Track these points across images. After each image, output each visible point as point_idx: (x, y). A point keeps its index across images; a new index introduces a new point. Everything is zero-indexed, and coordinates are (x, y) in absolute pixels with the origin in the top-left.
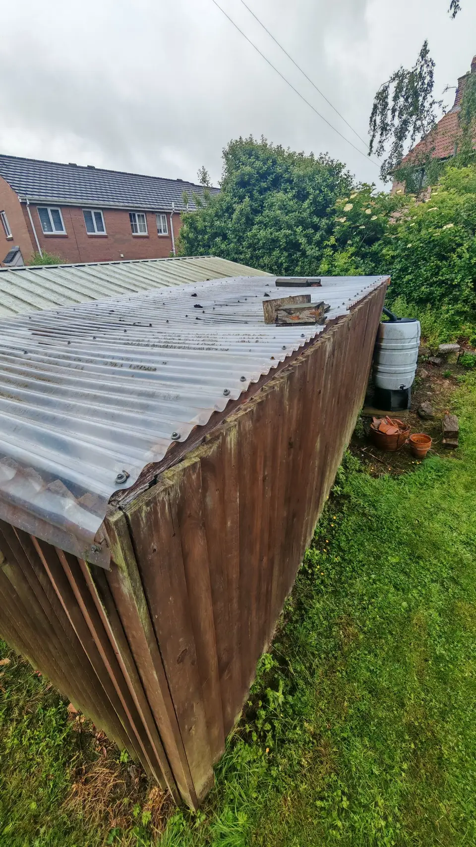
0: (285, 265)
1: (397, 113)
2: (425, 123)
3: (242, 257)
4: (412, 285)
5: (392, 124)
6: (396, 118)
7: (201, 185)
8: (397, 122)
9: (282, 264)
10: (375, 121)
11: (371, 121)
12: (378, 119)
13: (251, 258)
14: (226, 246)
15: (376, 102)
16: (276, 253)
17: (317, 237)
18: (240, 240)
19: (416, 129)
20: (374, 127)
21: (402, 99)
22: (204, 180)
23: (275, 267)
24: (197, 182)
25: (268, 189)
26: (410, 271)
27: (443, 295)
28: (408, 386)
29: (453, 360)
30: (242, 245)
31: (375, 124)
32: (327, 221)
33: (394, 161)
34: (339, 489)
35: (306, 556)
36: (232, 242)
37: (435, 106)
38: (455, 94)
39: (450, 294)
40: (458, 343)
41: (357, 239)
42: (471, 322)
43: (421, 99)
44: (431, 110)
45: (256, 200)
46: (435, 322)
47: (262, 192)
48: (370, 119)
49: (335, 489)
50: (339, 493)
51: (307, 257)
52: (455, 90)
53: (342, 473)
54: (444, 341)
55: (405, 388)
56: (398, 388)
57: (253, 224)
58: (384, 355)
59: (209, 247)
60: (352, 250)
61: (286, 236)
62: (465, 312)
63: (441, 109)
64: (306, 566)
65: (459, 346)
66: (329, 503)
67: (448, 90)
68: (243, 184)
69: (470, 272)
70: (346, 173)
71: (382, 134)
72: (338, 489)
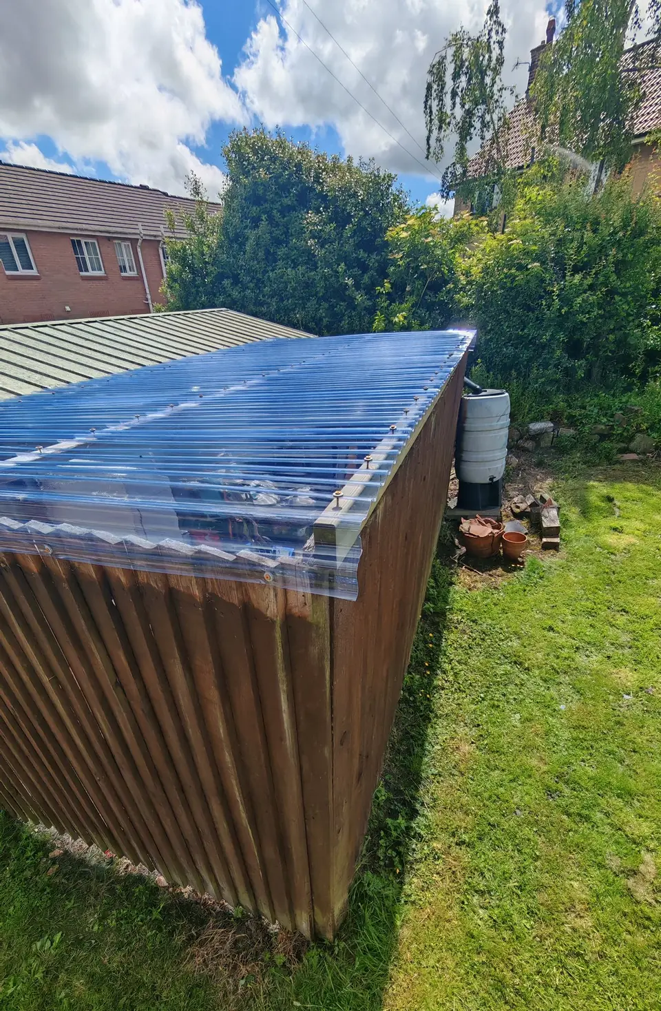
0: (325, 321)
1: (458, 100)
2: (495, 117)
3: (264, 309)
4: (492, 346)
5: (452, 114)
6: (458, 106)
7: (192, 198)
8: (459, 112)
9: (321, 319)
10: (430, 107)
11: (426, 107)
12: (434, 104)
13: (277, 311)
14: (240, 293)
15: (430, 78)
16: (312, 303)
17: (366, 279)
18: (259, 284)
19: (485, 125)
20: (430, 116)
21: (464, 79)
22: (196, 191)
23: (312, 325)
24: (187, 194)
25: (291, 208)
26: (489, 328)
27: (530, 360)
28: (498, 477)
29: (546, 442)
30: (263, 291)
31: (431, 112)
32: (379, 257)
33: (459, 171)
34: (432, 605)
35: (405, 683)
36: (248, 288)
37: (506, 93)
38: (528, 74)
39: (538, 358)
40: (551, 420)
41: (418, 283)
42: (564, 394)
43: (488, 80)
44: (501, 99)
45: (277, 225)
46: (523, 394)
47: (285, 210)
48: (424, 105)
49: (427, 606)
50: (431, 610)
51: (354, 308)
52: (527, 67)
53: (433, 587)
54: (535, 420)
55: (495, 480)
56: (487, 481)
57: (275, 261)
58: (469, 439)
59: (215, 295)
60: (412, 299)
61: (325, 278)
62: (557, 381)
63: (514, 97)
64: (407, 694)
65: (552, 425)
66: (421, 623)
67: (520, 66)
68: (256, 199)
69: (562, 328)
70: (398, 188)
71: (440, 128)
72: (429, 605)
